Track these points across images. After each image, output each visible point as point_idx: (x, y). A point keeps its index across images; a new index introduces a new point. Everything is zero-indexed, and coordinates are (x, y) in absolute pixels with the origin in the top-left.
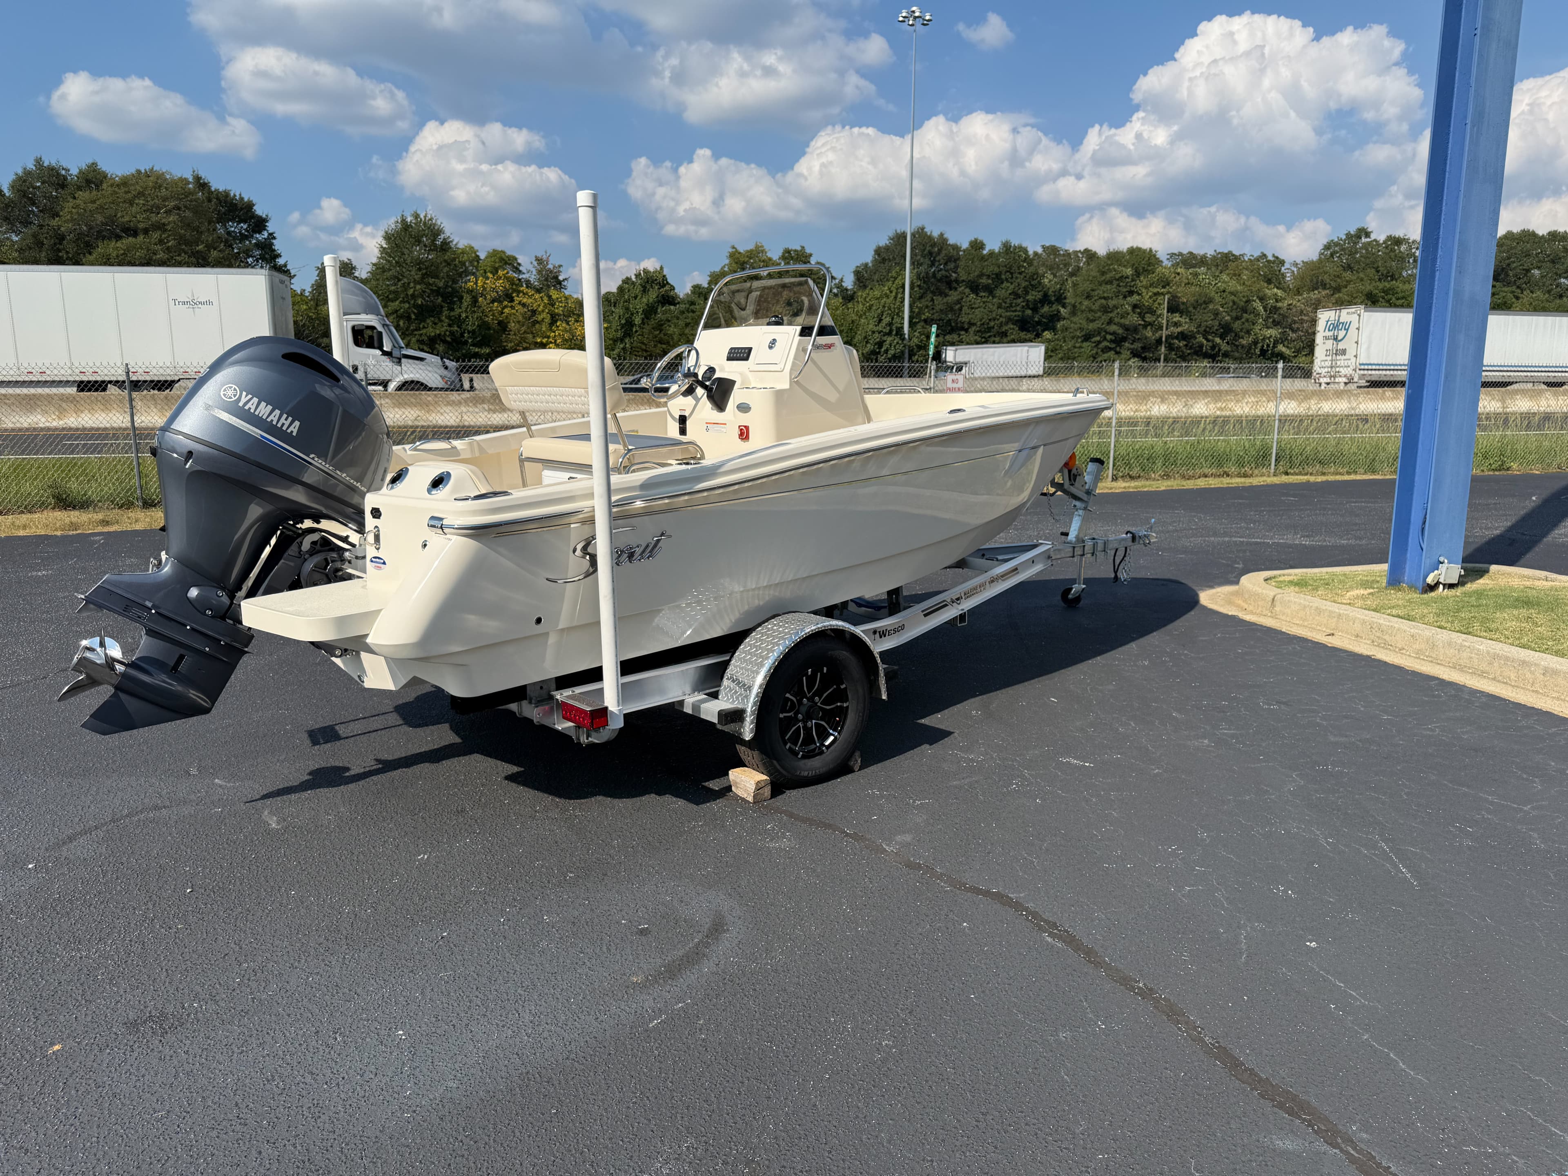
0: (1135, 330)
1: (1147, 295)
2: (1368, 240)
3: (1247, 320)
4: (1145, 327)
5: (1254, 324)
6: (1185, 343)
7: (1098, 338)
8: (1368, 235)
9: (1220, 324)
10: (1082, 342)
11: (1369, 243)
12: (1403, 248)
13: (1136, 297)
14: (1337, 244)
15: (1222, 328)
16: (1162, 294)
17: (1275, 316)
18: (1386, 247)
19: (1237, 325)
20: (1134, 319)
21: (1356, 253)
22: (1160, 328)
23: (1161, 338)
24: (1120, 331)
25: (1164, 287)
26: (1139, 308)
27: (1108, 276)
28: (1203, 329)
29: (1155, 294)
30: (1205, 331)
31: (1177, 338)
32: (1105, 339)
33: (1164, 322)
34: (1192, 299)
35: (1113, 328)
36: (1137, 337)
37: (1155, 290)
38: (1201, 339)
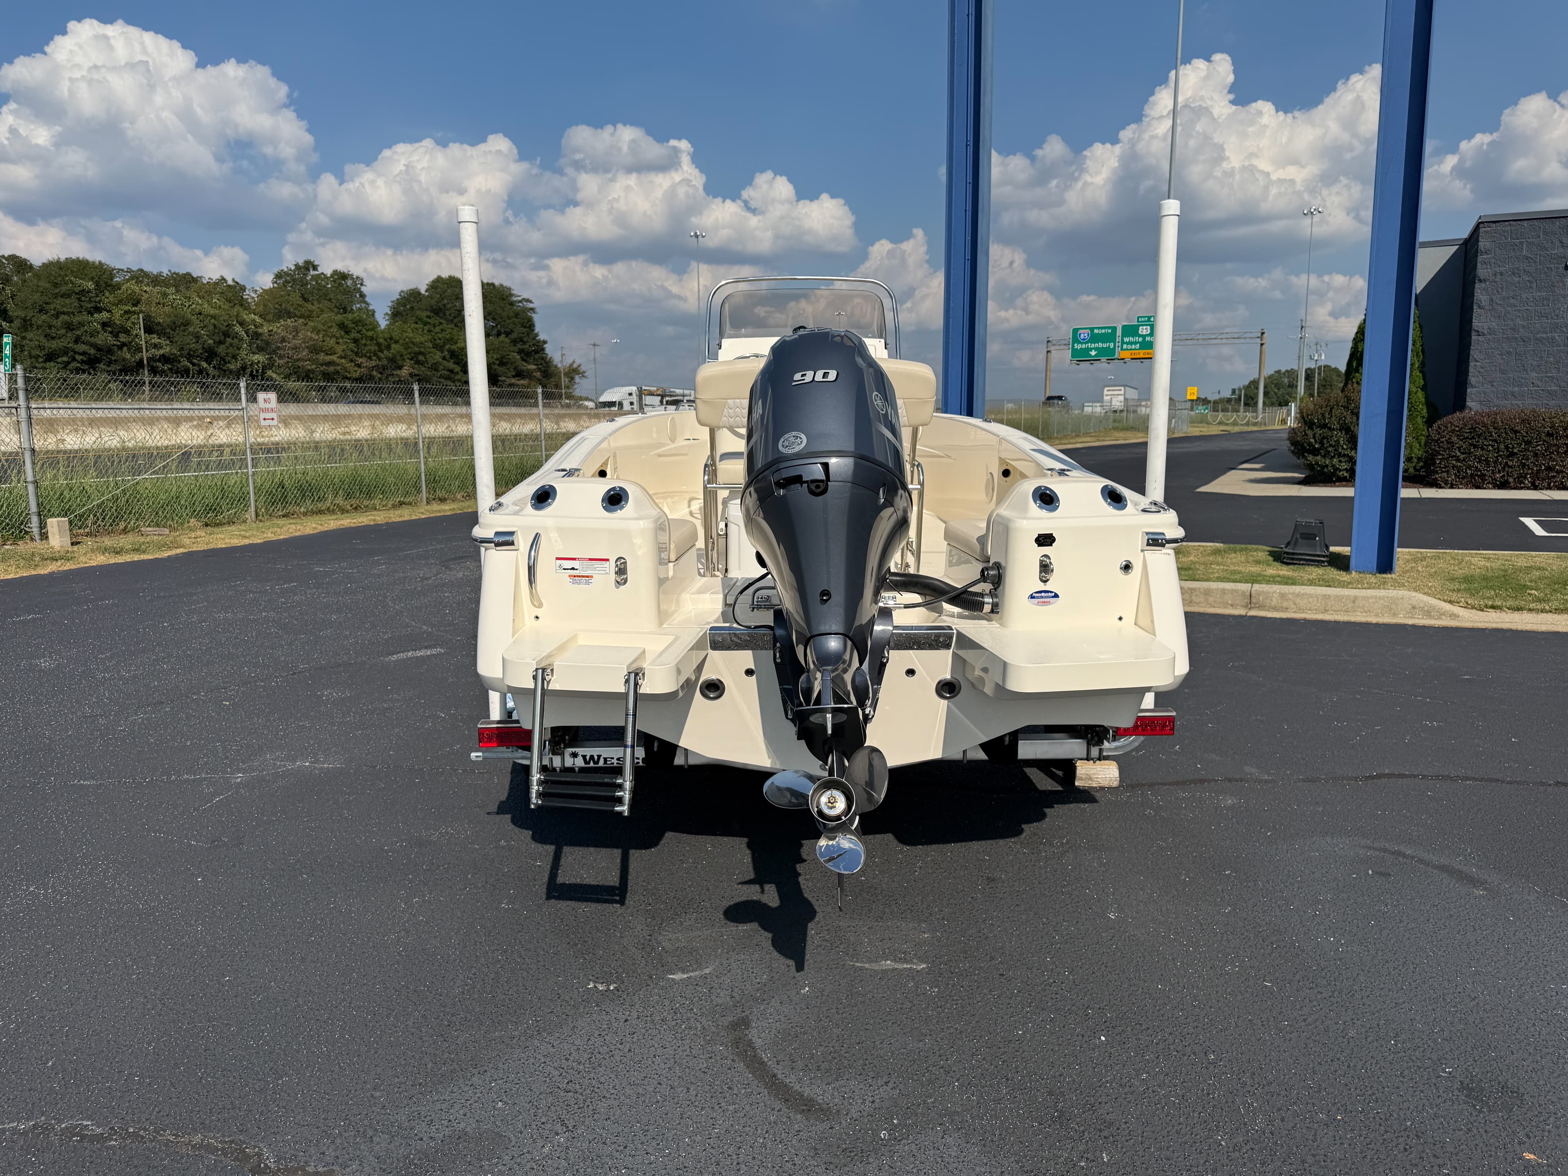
0: (110, 351)
1: (117, 313)
2: (316, 273)
3: (231, 345)
4: (120, 348)
5: (239, 349)
6: (170, 366)
7: (65, 359)
8: (315, 268)
9: (203, 348)
10: (45, 362)
11: (318, 276)
12: (349, 282)
13: (105, 315)
14: (287, 274)
15: (206, 352)
16: (134, 312)
17: (259, 342)
18: (334, 281)
19: (221, 349)
20: (105, 338)
21: (307, 284)
22: (139, 350)
23: (141, 360)
24: (92, 351)
25: (135, 305)
26: (109, 326)
27: (64, 289)
28: (186, 352)
29: (126, 312)
30: (188, 354)
31: (159, 360)
32: (74, 359)
33: (143, 342)
34: (168, 320)
35: (81, 348)
36: (113, 358)
37: (126, 308)
38: (185, 363)
